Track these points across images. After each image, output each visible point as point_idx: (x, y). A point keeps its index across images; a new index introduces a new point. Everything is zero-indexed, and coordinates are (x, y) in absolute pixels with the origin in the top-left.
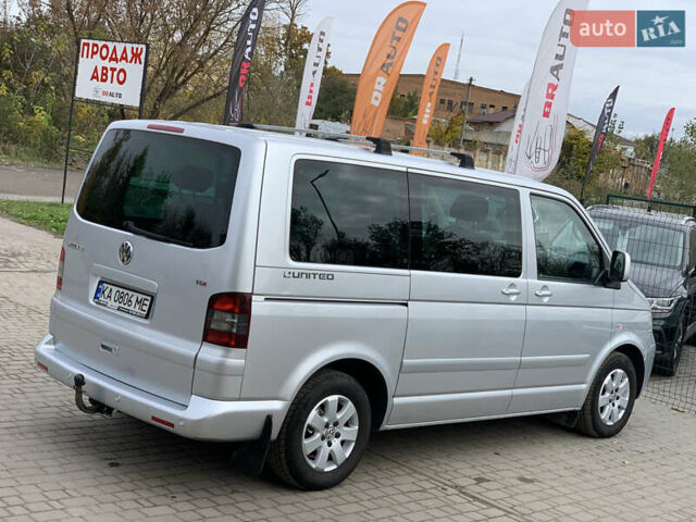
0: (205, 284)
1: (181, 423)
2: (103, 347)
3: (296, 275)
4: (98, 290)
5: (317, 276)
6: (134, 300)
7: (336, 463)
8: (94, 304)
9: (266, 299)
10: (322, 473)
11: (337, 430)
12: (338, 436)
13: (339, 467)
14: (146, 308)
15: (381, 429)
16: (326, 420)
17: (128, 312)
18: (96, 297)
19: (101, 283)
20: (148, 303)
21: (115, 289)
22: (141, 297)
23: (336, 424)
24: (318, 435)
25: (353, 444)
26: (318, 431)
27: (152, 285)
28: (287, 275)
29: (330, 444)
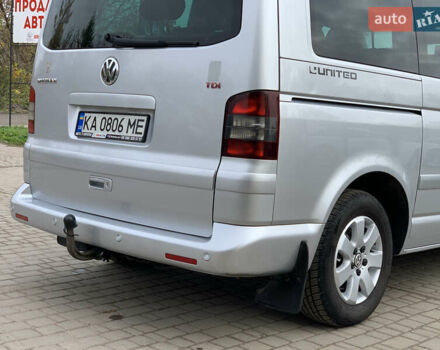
0: (219, 86)
1: (207, 257)
2: (93, 183)
3: (322, 71)
4: (79, 122)
5: (341, 74)
6: (125, 124)
7: (365, 295)
8: (76, 138)
9: (294, 99)
10: (354, 306)
11: (364, 256)
12: (365, 263)
13: (369, 298)
14: (142, 130)
15: (401, 253)
16: (354, 245)
17: (119, 139)
18: (77, 130)
19: (81, 113)
20: (144, 124)
21: (99, 117)
22: (133, 119)
23: (362, 250)
24: (347, 263)
25: (379, 271)
26: (348, 258)
27: (148, 101)
28: (313, 71)
29: (359, 273)
